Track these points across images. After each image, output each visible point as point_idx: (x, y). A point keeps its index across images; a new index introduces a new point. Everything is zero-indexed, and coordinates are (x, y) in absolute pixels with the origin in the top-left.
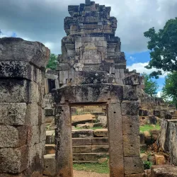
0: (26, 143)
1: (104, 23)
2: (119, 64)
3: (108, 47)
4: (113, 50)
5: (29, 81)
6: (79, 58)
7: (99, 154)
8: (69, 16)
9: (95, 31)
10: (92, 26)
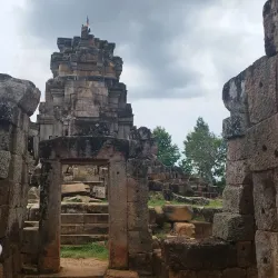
0: (8, 203)
1: (106, 64)
2: (124, 120)
3: (109, 96)
4: (116, 101)
5: (15, 126)
6: (69, 109)
7: (93, 236)
8: (58, 51)
9: (92, 74)
10: (90, 67)
